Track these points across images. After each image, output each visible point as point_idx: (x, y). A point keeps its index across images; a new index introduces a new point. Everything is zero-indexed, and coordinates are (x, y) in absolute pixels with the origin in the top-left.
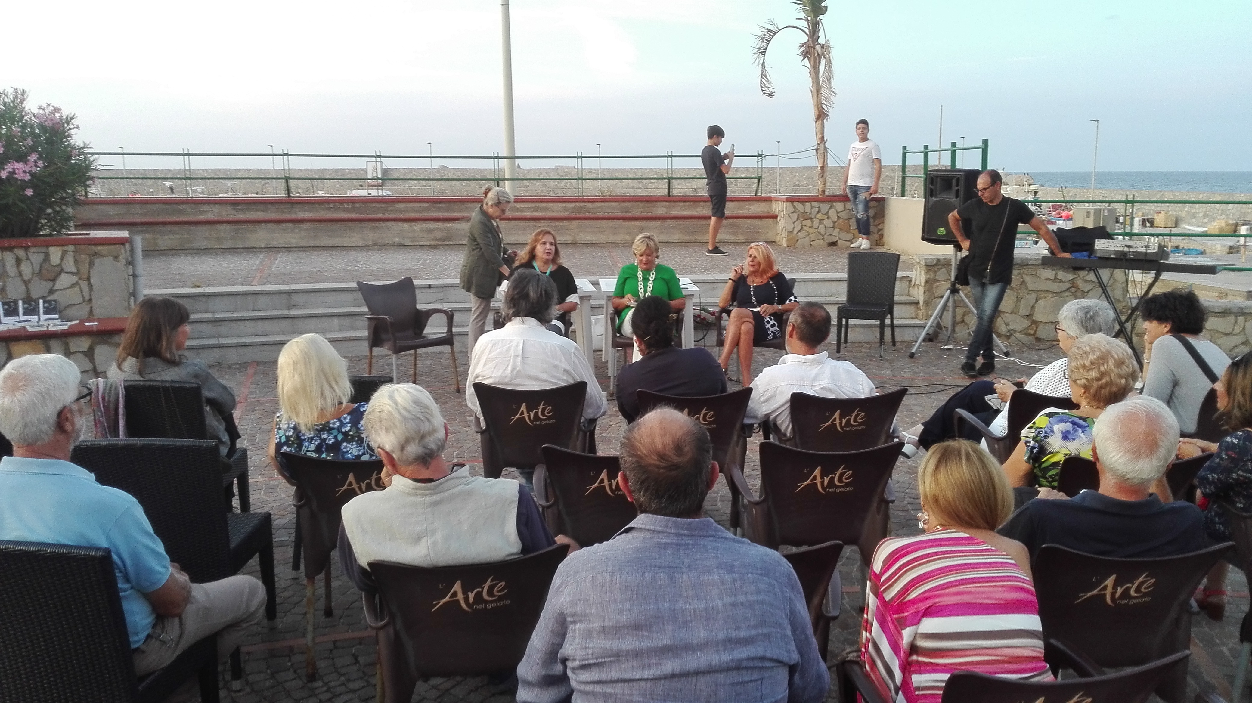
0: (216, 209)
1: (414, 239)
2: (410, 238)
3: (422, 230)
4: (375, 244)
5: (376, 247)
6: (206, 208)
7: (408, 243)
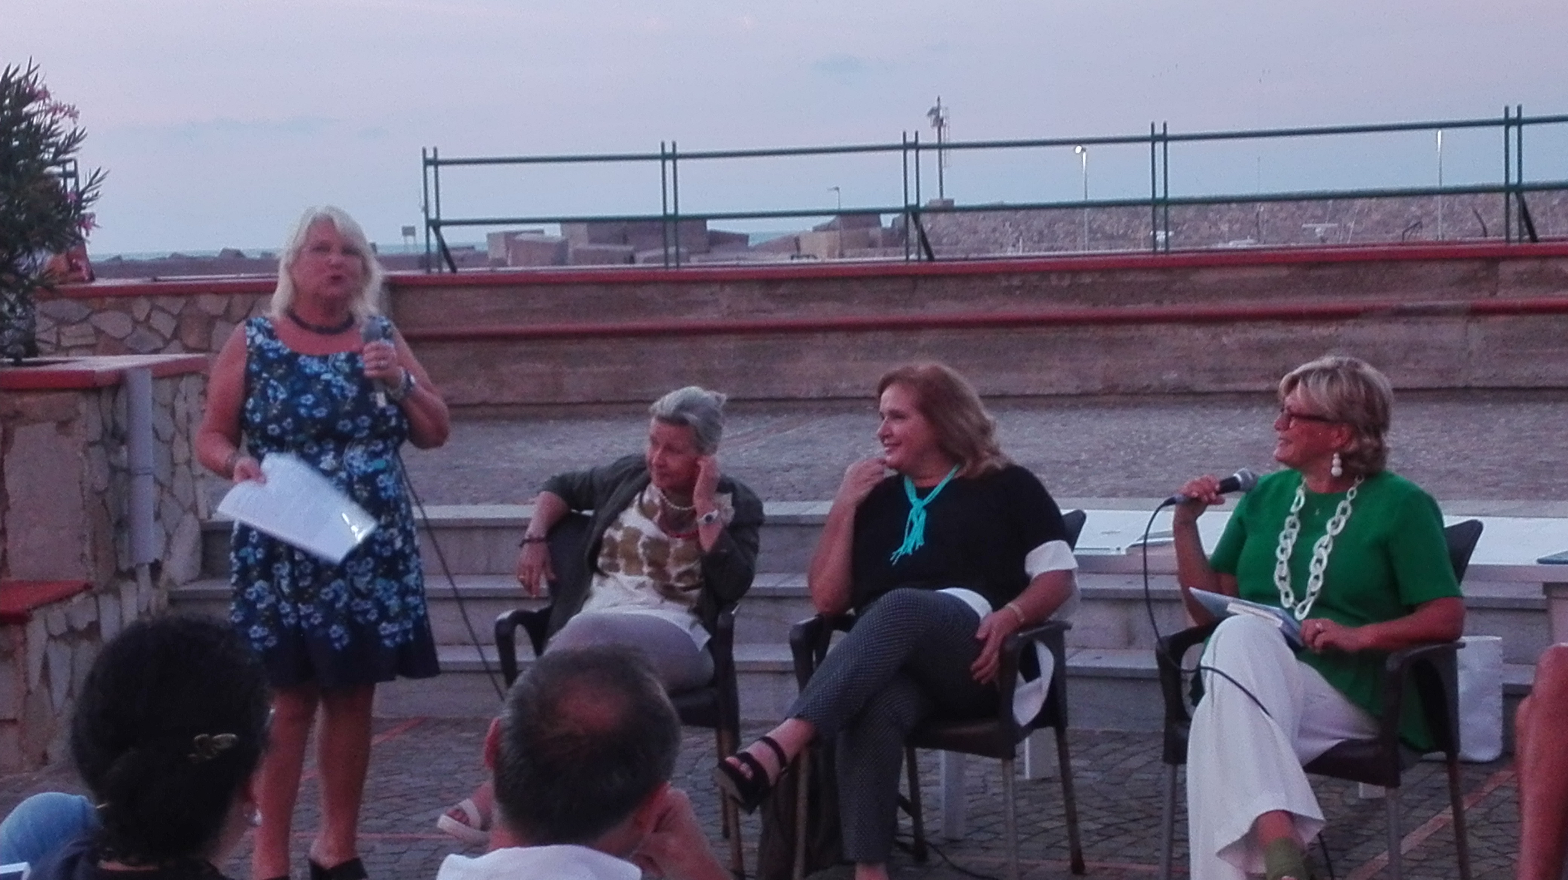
0: (726, 296)
1: (1220, 373)
2: (1212, 370)
3: (1247, 348)
4: (1111, 390)
5: (1112, 398)
6: (700, 293)
7: (1203, 383)
